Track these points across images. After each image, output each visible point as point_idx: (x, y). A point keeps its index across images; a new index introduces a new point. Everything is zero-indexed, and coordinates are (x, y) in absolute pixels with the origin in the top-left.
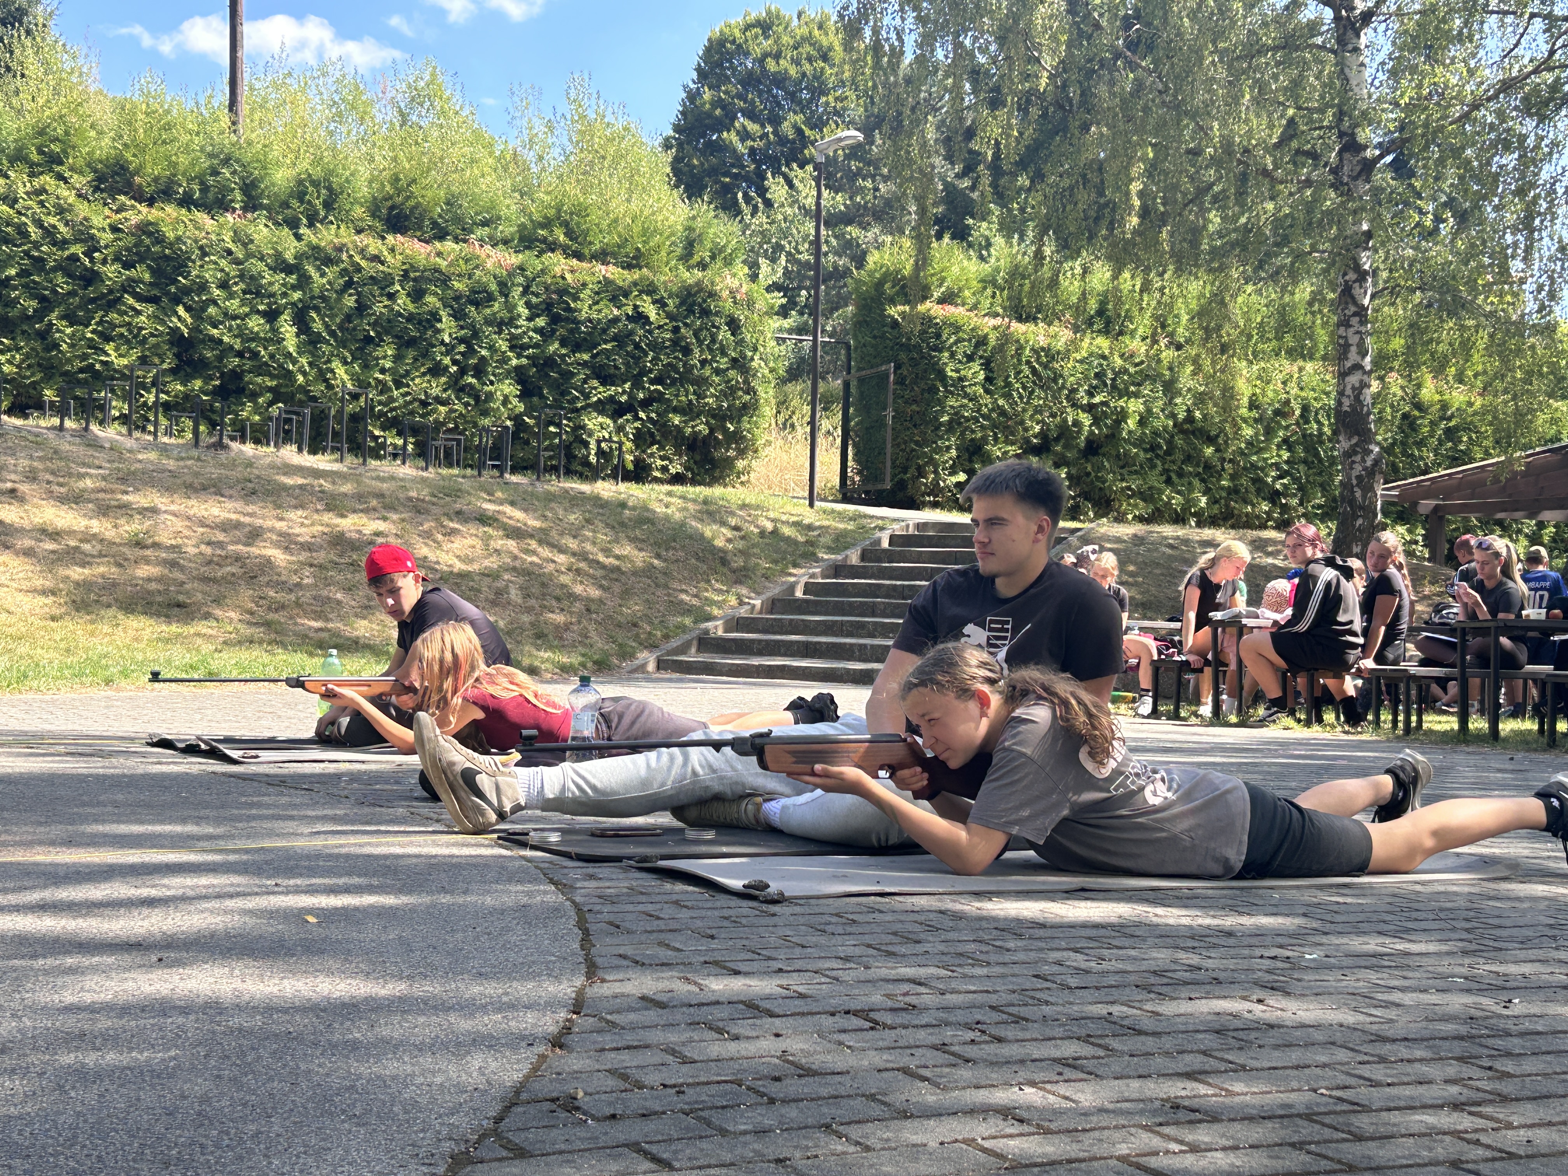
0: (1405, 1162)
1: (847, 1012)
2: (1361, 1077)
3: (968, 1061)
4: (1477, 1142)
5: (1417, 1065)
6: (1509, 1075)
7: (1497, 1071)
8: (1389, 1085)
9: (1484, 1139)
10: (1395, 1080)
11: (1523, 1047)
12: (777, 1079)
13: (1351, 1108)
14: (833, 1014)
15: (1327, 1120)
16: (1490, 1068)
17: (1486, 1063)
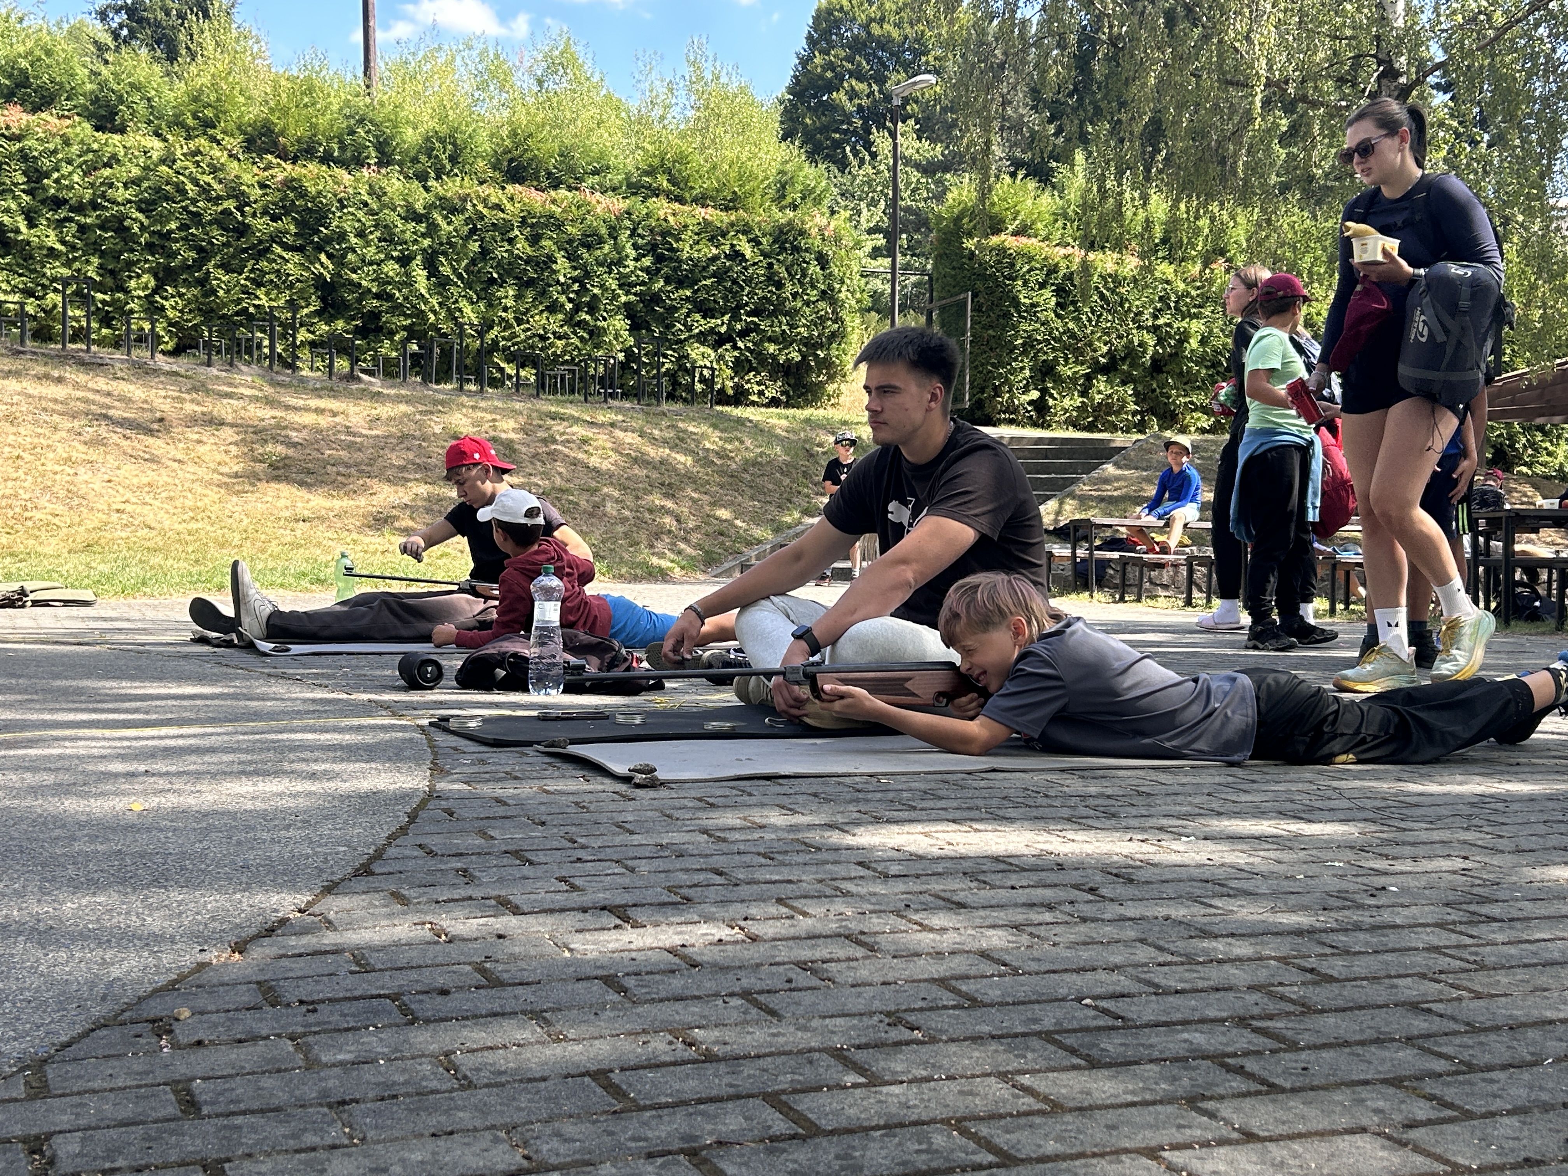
0: (1130, 1098)
1: (603, 908)
2: (1149, 983)
3: (695, 966)
4: (1240, 1070)
5: (1227, 967)
6: (1331, 979)
7: (1319, 974)
8: (1177, 992)
9: (1251, 1065)
10: (1187, 986)
11: (1367, 943)
12: (444, 992)
13: (1110, 1022)
14: (585, 911)
15: (1070, 1041)
16: (1312, 971)
17: (1312, 962)
